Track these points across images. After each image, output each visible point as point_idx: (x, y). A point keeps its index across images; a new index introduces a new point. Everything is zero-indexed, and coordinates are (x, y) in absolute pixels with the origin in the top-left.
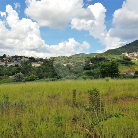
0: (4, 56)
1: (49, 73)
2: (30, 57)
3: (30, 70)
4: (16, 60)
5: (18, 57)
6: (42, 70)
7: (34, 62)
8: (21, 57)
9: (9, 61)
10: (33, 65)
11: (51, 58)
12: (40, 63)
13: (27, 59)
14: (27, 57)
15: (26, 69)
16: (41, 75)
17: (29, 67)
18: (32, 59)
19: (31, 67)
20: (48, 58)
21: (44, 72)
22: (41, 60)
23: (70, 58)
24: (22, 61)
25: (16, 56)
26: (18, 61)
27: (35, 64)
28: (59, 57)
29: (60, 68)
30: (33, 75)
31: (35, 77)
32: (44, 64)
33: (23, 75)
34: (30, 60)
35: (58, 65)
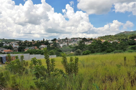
0: (66, 39)
1: (99, 49)
3: (84, 48)
4: (74, 41)
5: (75, 38)
6: (93, 47)
7: (86, 41)
8: (77, 38)
9: (69, 42)
10: (86, 43)
11: (99, 37)
12: (90, 42)
13: (81, 40)
14: (81, 38)
15: (81, 46)
16: (93, 51)
17: (83, 45)
18: (84, 39)
19: (84, 45)
20: (97, 38)
21: (94, 48)
22: (91, 39)
23: (115, 36)
24: (78, 41)
25: (73, 38)
26: (75, 41)
27: (87, 43)
28: (106, 36)
29: (108, 44)
30: (87, 51)
31: (89, 52)
32: (94, 43)
33: (81, 51)
34: (83, 40)
35: (106, 43)
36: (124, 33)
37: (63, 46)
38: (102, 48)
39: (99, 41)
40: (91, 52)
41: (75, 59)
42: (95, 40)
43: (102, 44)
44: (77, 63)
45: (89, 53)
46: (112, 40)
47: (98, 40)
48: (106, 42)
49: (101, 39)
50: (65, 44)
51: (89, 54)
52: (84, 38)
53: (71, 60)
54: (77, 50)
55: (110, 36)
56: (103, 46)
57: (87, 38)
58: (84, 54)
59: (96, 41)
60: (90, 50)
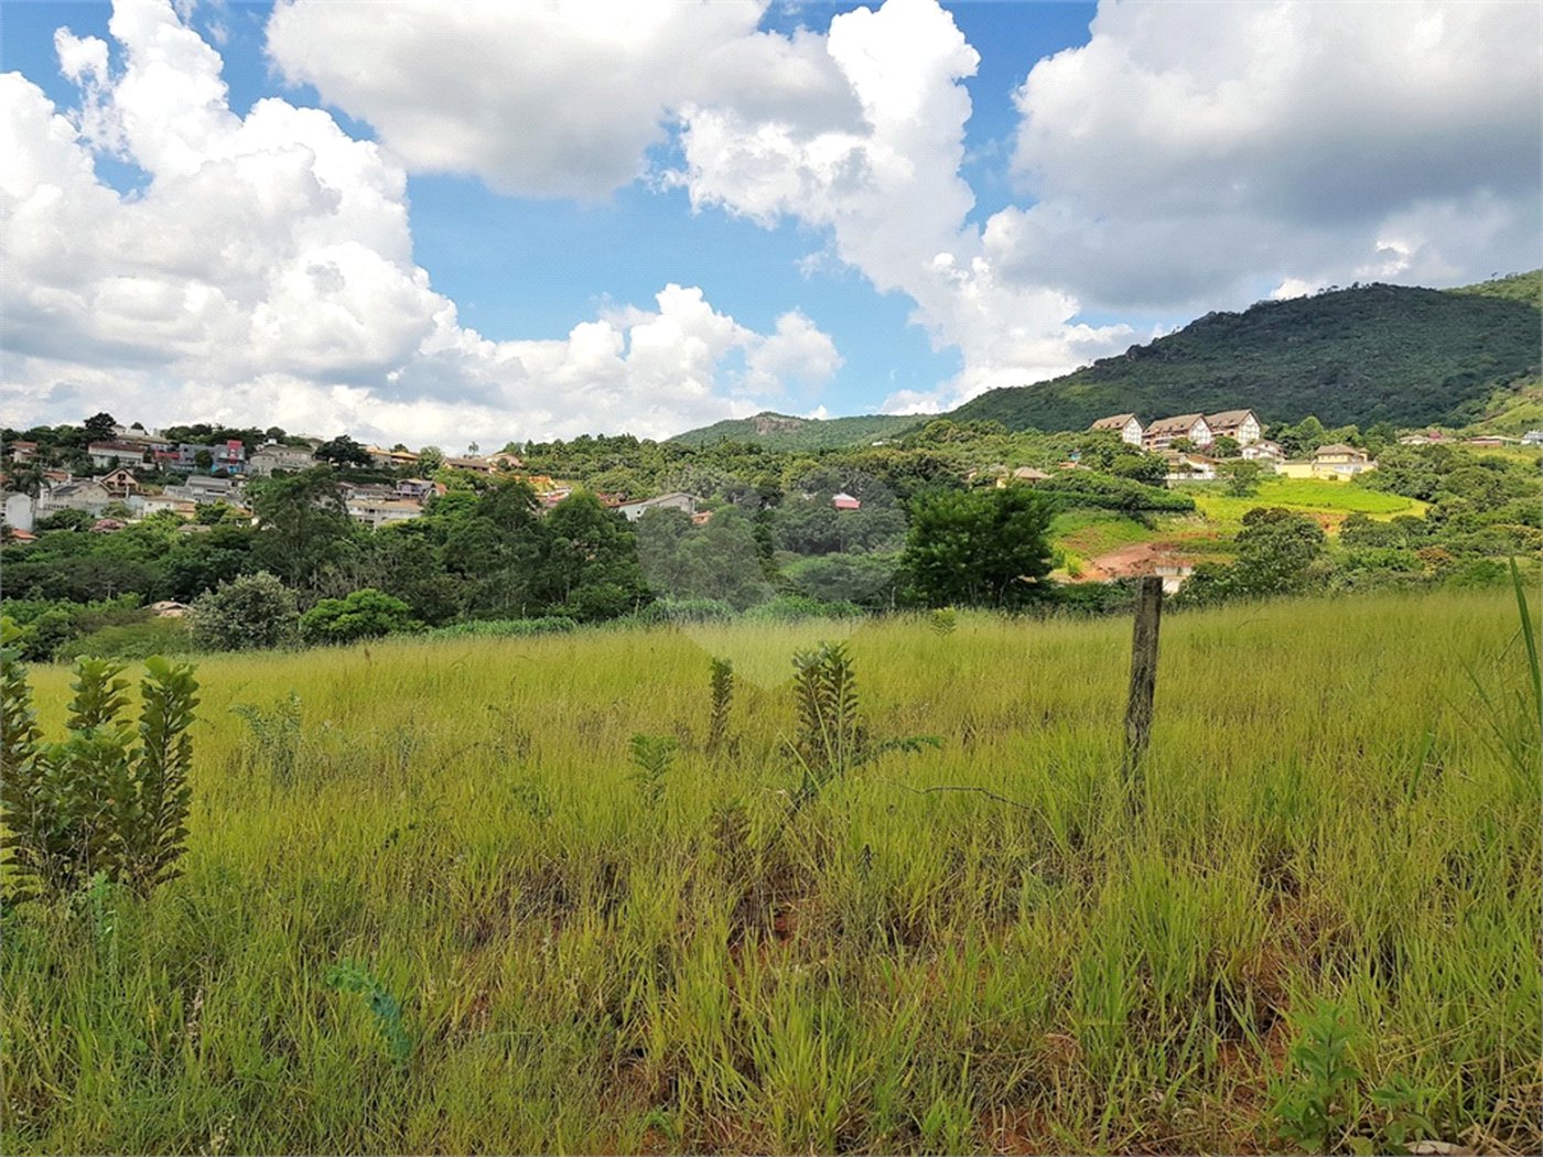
0: (100, 428)
1: (504, 573)
2: (329, 436)
3: (333, 557)
4: (204, 462)
5: (224, 436)
6: (438, 552)
7: (362, 481)
8: (250, 440)
9: (140, 475)
10: (358, 504)
11: (513, 449)
12: (415, 496)
13: (305, 461)
14: (300, 444)
15: (300, 540)
16: (432, 596)
17: (326, 529)
18: (346, 460)
19: (336, 524)
20: (489, 453)
21: (451, 569)
22: (427, 464)
23: (678, 451)
24: (254, 477)
25: (202, 430)
26: (222, 475)
27: (378, 504)
28: (583, 444)
29: (595, 532)
30: (369, 594)
31: (389, 610)
32: (454, 504)
33: (288, 595)
34: (332, 463)
35: (577, 516)
36: (749, 424)
37: (41, 526)
38: (537, 564)
39: (504, 488)
40: (417, 614)
41: (148, 692)
42: (469, 472)
43: (536, 527)
44: (168, 733)
45: (383, 618)
46: (637, 486)
47: (504, 477)
48: (579, 501)
49: (536, 472)
50: (75, 501)
51: (383, 631)
52: (341, 440)
53: (93, 706)
54: (241, 581)
55: (625, 443)
56: (546, 552)
57: (370, 444)
58: (319, 635)
59: (484, 487)
60: (397, 582)
